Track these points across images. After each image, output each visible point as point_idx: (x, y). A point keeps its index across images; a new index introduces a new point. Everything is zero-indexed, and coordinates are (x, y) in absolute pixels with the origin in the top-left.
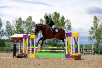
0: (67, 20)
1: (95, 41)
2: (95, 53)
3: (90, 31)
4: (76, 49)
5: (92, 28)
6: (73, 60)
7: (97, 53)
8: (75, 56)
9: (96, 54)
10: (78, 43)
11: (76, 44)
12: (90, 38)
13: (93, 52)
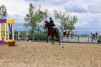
0: (3, 6)
1: (30, 28)
2: (29, 39)
3: (25, 18)
4: (11, 36)
5: (28, 15)
6: (7, 46)
7: (31, 39)
8: (9, 43)
9: (30, 41)
10: (13, 30)
11: (11, 30)
12: (25, 24)
13: (28, 39)
